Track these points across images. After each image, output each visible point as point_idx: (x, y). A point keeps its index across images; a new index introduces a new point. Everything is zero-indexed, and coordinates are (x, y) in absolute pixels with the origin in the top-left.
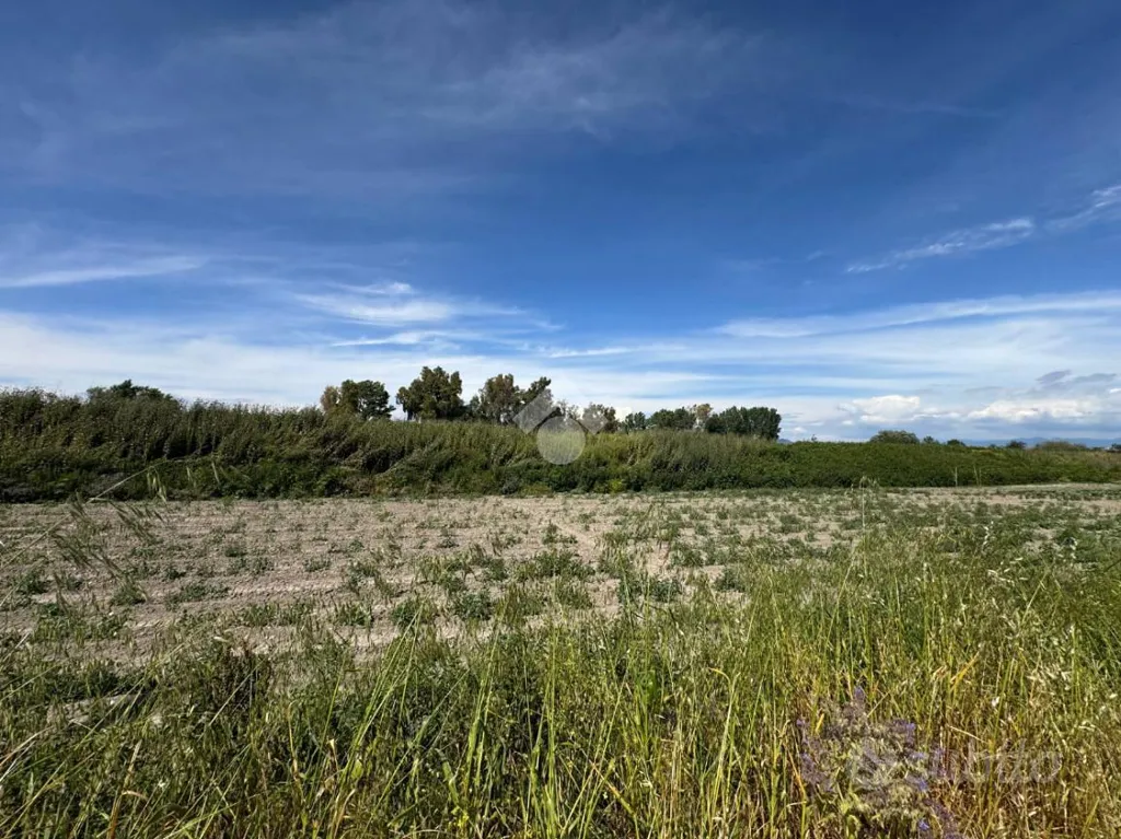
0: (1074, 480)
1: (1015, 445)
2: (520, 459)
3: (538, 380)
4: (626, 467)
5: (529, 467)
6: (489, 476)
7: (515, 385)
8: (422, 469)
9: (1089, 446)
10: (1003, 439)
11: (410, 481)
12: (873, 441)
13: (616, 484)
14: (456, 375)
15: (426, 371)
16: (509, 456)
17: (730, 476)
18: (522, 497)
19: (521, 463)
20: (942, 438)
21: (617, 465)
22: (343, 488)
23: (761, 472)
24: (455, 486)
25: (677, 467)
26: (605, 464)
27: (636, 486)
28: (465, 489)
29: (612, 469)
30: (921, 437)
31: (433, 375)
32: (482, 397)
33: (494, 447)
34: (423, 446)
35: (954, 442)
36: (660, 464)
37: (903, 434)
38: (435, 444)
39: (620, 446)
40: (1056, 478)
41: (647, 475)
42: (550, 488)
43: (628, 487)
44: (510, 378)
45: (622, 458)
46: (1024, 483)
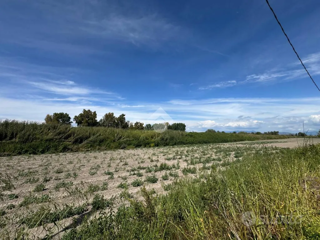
0: (248, 140)
1: (235, 133)
2: (124, 139)
3: (121, 114)
4: (153, 140)
5: (127, 141)
6: (116, 144)
7: (114, 116)
8: (95, 142)
9: (248, 133)
10: (232, 131)
11: (91, 146)
12: (206, 132)
13: (152, 145)
14: (95, 112)
15: (85, 111)
16: (121, 138)
17: (180, 142)
18: (128, 150)
19: (125, 139)
20: (221, 131)
21: (151, 139)
22: (69, 149)
23: (186, 140)
24: (106, 147)
25: (167, 139)
26: (148, 139)
27: (157, 145)
28: (109, 148)
29: (150, 140)
30: (216, 131)
31: (87, 112)
32: (103, 119)
33: (116, 135)
34: (94, 135)
35: (223, 132)
36: (162, 139)
37: (212, 130)
38: (98, 134)
39: (152, 134)
40: (245, 140)
41: (160, 142)
42: (134, 147)
43: (155, 146)
44: (113, 114)
45: (152, 137)
46: (239, 141)
